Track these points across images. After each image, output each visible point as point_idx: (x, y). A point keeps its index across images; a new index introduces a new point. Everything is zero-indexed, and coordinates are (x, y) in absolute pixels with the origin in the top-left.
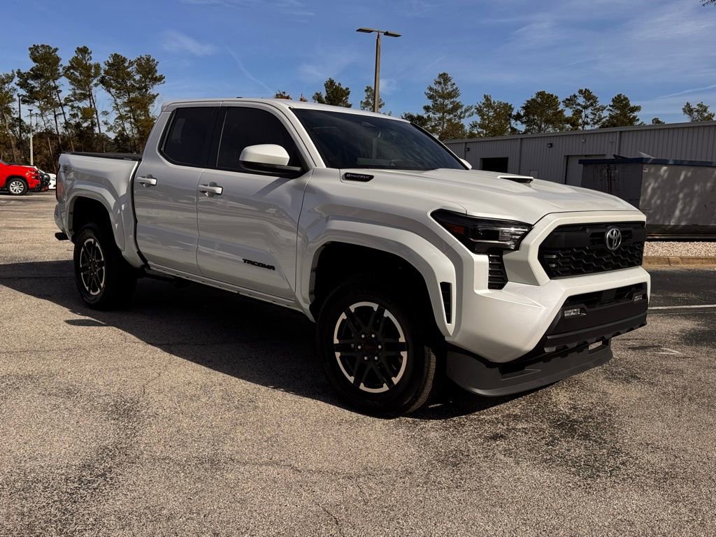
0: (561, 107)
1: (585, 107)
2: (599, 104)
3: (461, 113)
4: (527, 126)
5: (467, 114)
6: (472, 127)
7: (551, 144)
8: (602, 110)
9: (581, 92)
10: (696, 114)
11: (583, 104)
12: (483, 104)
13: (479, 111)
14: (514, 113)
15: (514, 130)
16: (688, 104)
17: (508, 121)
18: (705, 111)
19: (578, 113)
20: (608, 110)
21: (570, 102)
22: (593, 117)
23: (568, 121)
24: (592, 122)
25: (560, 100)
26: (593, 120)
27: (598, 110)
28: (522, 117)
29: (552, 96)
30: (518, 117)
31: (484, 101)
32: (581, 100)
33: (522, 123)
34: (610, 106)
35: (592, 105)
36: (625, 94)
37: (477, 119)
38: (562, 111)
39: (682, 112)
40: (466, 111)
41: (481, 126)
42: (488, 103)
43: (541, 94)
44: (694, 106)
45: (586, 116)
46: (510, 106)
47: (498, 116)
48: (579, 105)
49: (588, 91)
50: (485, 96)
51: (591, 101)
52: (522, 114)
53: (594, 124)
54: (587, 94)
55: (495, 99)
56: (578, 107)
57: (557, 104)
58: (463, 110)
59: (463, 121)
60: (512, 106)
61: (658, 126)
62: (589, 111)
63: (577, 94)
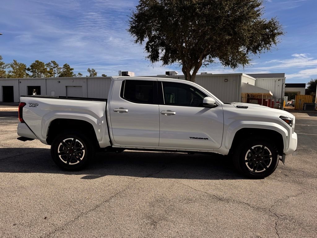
0: (45, 67)
1: (54, 68)
2: (59, 67)
3: (4, 66)
4: (33, 73)
5: (7, 67)
6: (9, 72)
7: (59, 82)
8: (61, 69)
9: (52, 62)
10: (91, 72)
11: (53, 66)
12: (13, 63)
13: (12, 66)
14: (27, 68)
15: (27, 75)
16: (89, 69)
17: (25, 71)
18: (94, 71)
19: (51, 69)
20: (63, 69)
21: (48, 65)
22: (57, 71)
23: (49, 72)
24: (57, 73)
25: (45, 64)
26: (57, 72)
27: (59, 69)
28: (30, 69)
29: (42, 62)
30: (28, 70)
31: (14, 62)
32: (52, 65)
33: (31, 72)
34: (63, 67)
35: (56, 67)
36: (68, 64)
37: (11, 69)
38: (46, 69)
39: (87, 71)
40: (6, 66)
41: (13, 72)
42: (15, 63)
43: (37, 61)
44: (91, 70)
45: (55, 71)
46: (25, 65)
47: (20, 69)
48: (51, 66)
49: (55, 62)
50: (14, 60)
51: (56, 65)
52: (30, 68)
53: (58, 74)
54: (54, 63)
55: (19, 62)
56: (52, 67)
57: (44, 66)
58: (5, 65)
59: (5, 70)
60: (26, 65)
61: (105, 77)
62: (55, 69)
63: (51, 62)
